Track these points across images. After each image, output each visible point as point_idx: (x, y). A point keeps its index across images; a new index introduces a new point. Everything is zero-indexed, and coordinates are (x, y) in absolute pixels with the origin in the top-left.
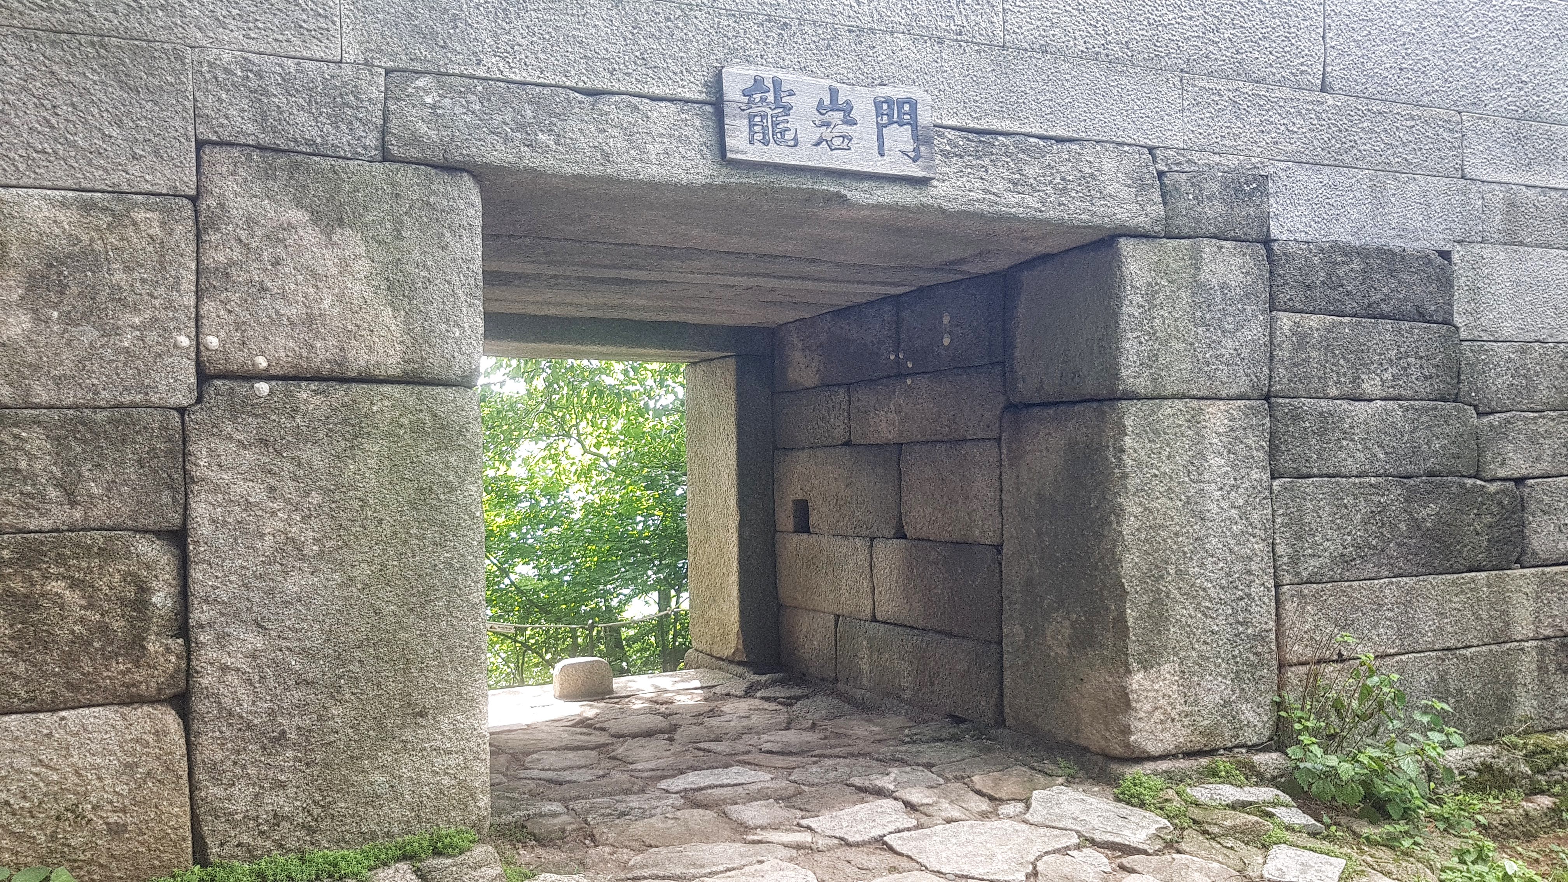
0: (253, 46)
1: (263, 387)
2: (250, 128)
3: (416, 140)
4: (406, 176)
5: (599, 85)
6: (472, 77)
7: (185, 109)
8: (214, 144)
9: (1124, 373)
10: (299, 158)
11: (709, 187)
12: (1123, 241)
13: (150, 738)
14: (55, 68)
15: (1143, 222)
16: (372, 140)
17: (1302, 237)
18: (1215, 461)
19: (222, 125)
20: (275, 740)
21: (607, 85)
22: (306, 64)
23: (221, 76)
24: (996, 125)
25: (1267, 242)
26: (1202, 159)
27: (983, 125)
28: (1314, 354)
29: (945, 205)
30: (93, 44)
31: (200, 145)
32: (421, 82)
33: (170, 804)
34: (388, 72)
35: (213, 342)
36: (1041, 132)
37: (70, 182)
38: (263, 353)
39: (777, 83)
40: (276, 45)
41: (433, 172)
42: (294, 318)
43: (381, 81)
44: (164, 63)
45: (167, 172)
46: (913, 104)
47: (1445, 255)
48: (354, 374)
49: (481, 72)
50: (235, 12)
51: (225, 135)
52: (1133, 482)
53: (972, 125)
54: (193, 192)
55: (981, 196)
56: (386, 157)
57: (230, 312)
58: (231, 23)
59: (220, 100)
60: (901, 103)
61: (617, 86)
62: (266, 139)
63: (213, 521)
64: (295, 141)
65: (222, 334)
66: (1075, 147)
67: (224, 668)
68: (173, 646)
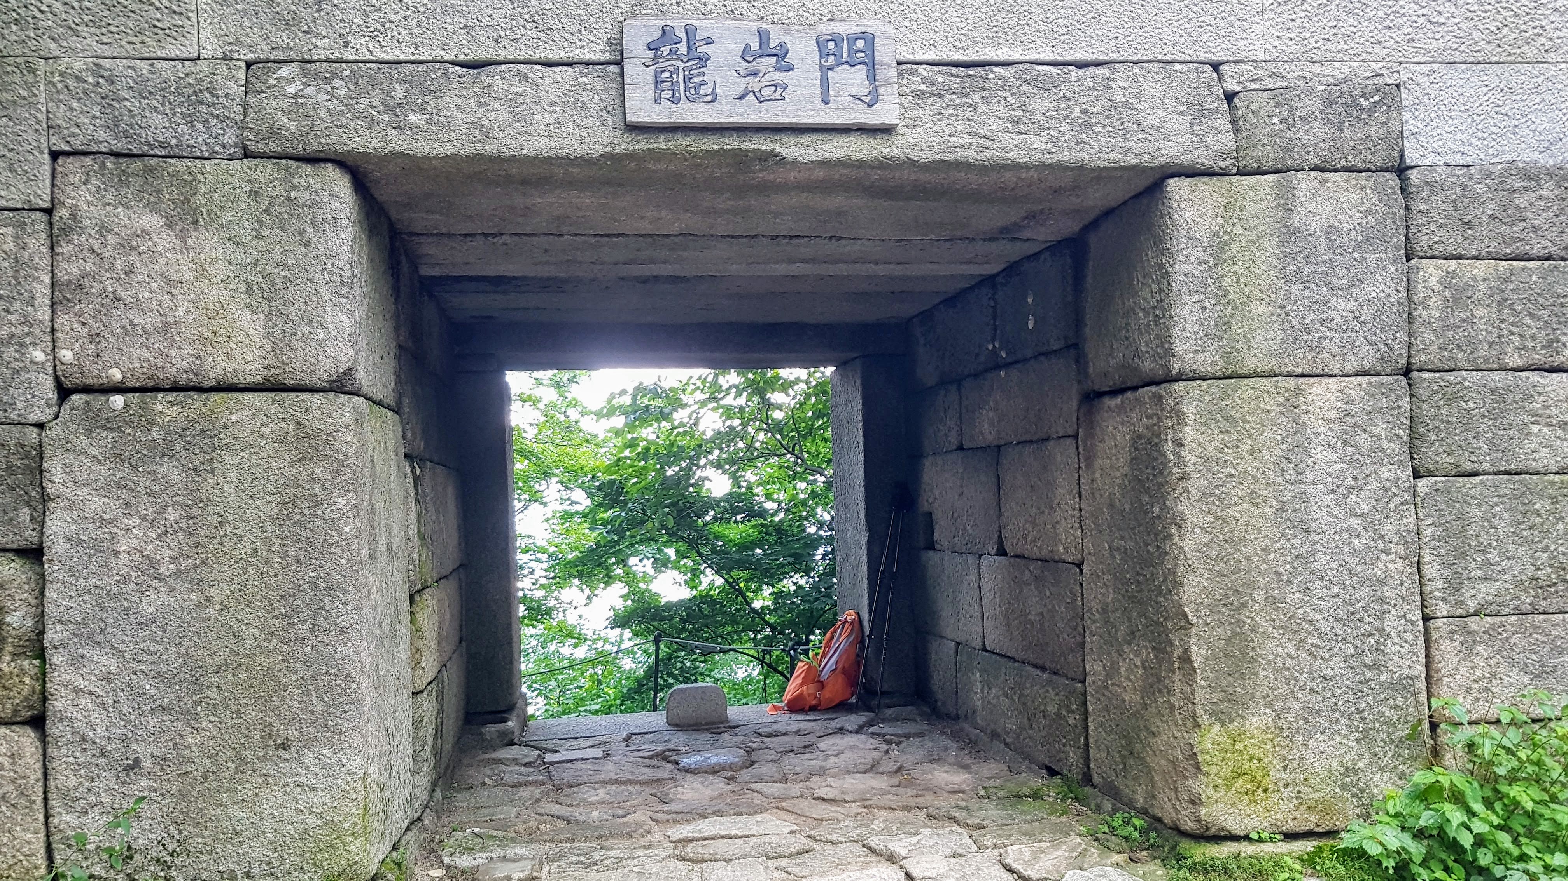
0: (107, 51)
1: (118, 401)
2: (102, 135)
3: (274, 133)
4: (265, 171)
5: (482, 55)
6: (339, 61)
7: (39, 122)
8: (67, 154)
9: (1179, 347)
10: (153, 162)
11: (609, 156)
12: (1173, 182)
15: (1201, 157)
16: (230, 137)
17: (1459, 159)
18: (1321, 456)
19: (73, 135)
20: (128, 769)
21: (491, 55)
22: (159, 65)
23: (72, 84)
25: (1401, 170)
26: (1295, 72)
27: (972, 56)
28: (1481, 312)
29: (915, 155)
31: (55, 155)
32: (285, 71)
33: (24, 830)
34: (249, 65)
35: (66, 355)
36: (1052, 57)
38: (117, 365)
39: (690, 32)
40: (129, 47)
41: (294, 164)
42: (148, 327)
43: (241, 75)
44: (17, 78)
45: (21, 186)
46: (868, 38)
48: (212, 383)
49: (349, 55)
50: (87, 18)
51: (78, 145)
52: (1196, 484)
53: (956, 57)
54: (47, 205)
55: (967, 140)
56: (245, 153)
57: (84, 324)
58: (84, 31)
59: (71, 109)
60: (853, 39)
61: (503, 55)
62: (120, 146)
63: (69, 540)
64: (149, 144)
65: (77, 347)
66: (1100, 71)
67: (78, 691)
68: (30, 665)
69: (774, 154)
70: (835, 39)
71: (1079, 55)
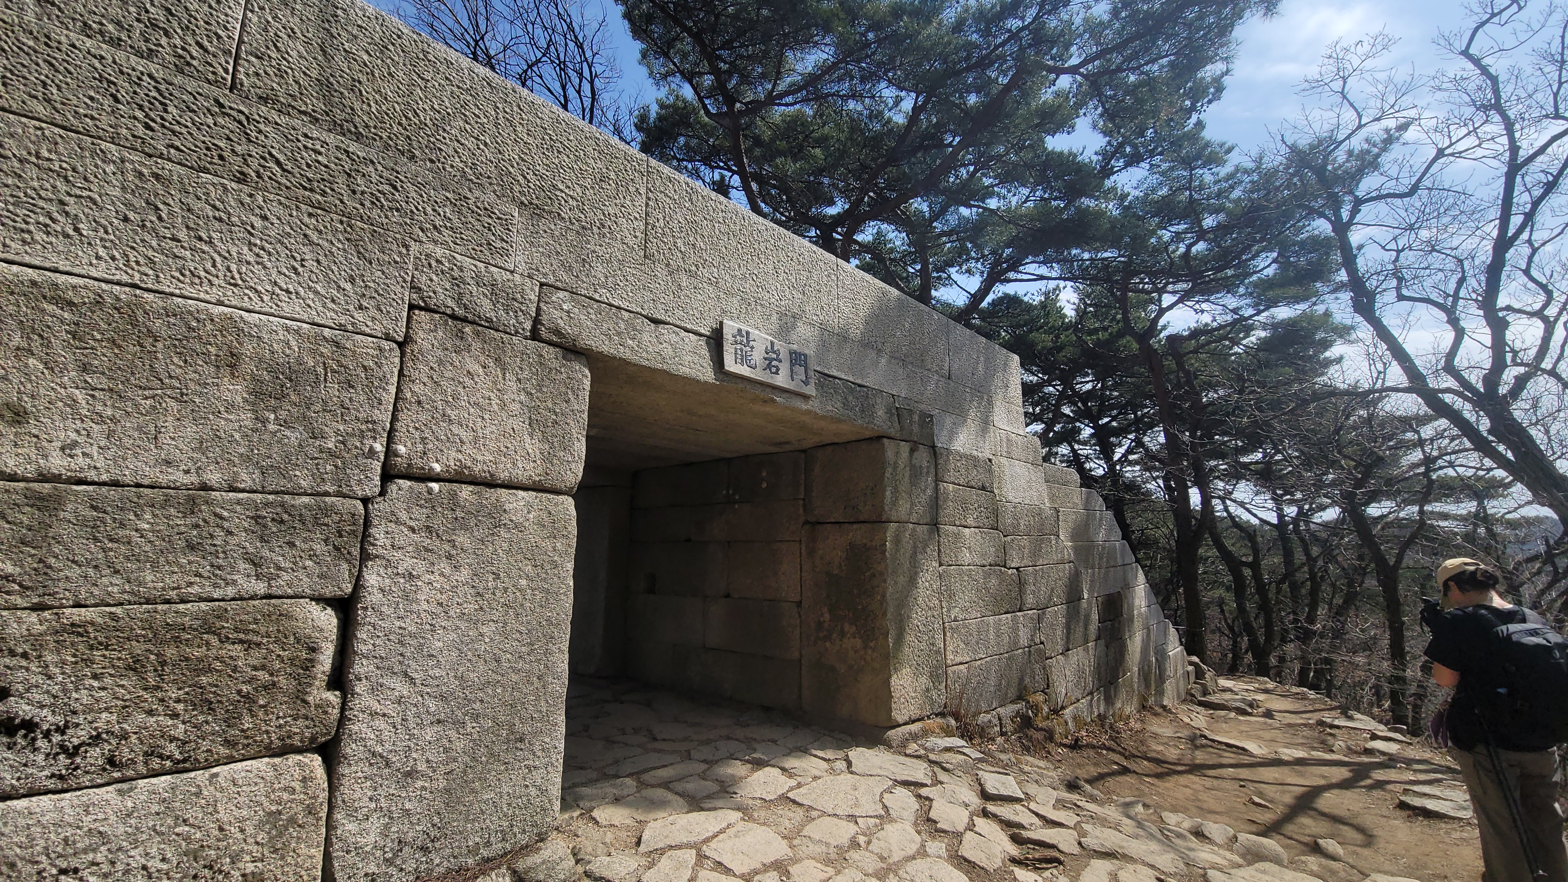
0: (458, 249)
1: (435, 486)
2: (450, 302)
3: (556, 331)
4: (548, 352)
5: (659, 317)
7: (405, 281)
9: (887, 508)
10: (479, 328)
12: (886, 441)
13: (297, 785)
15: (891, 431)
16: (528, 325)
17: (945, 447)
18: (920, 556)
19: (430, 297)
20: (408, 774)
21: (663, 318)
22: (493, 269)
23: (434, 264)
24: (835, 373)
25: (933, 447)
26: (911, 404)
27: (830, 372)
28: (951, 504)
29: (818, 411)
30: (342, 222)
31: (412, 307)
32: (561, 295)
33: (308, 846)
34: (542, 285)
35: (401, 449)
36: (852, 380)
38: (437, 461)
39: (748, 333)
40: (473, 252)
41: (565, 353)
42: (464, 438)
43: (537, 289)
44: (394, 247)
45: (385, 322)
46: (805, 356)
47: (990, 460)
48: (501, 481)
49: (597, 297)
50: (448, 225)
51: (431, 304)
52: (890, 568)
53: (827, 372)
54: (401, 340)
55: (832, 409)
56: (535, 335)
57: (417, 429)
58: (446, 232)
59: (431, 280)
60: (800, 354)
61: (668, 320)
62: (460, 312)
63: (382, 590)
64: (479, 317)
65: (409, 445)
66: (865, 390)
68: (333, 697)
69: (773, 399)
70: (795, 352)
71: (860, 383)
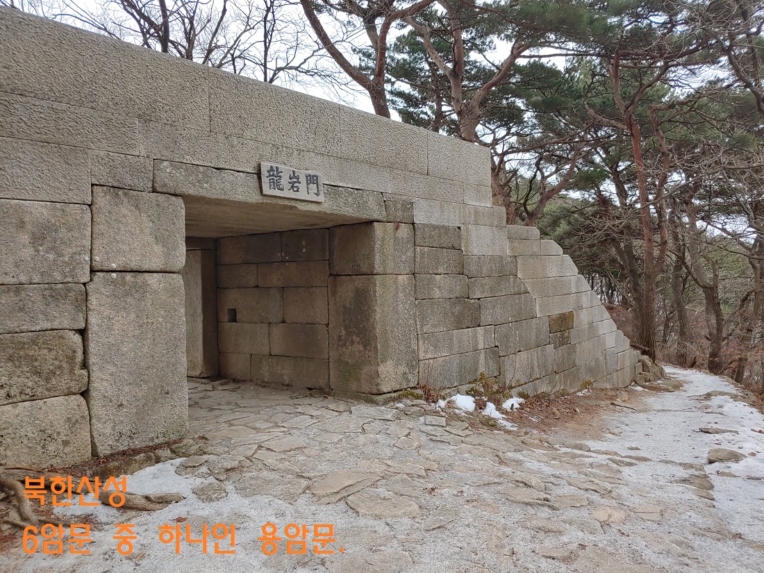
0: (111, 149)
1: (114, 275)
2: (110, 180)
3: (165, 185)
4: (161, 198)
5: (221, 167)
6: (182, 163)
7: (88, 173)
8: (97, 185)
9: (376, 267)
10: (126, 191)
11: (257, 203)
12: (375, 223)
13: (76, 407)
14: (43, 156)
15: (380, 218)
16: (150, 185)
17: (422, 222)
18: (401, 295)
19: (101, 179)
20: (119, 406)
21: (224, 167)
22: (128, 157)
23: (100, 160)
24: (340, 184)
25: (413, 224)
26: (397, 197)
27: (335, 184)
28: (426, 260)
29: (326, 211)
30: (56, 147)
31: (92, 185)
32: (165, 164)
33: (84, 432)
34: (154, 160)
35: (97, 258)
36: (352, 187)
37: (48, 199)
38: (114, 262)
39: (277, 168)
40: (118, 149)
41: (170, 196)
42: (125, 250)
43: (152, 163)
44: (81, 155)
45: (81, 195)
46: (317, 177)
47: (459, 228)
48: (144, 270)
49: (184, 161)
50: (104, 136)
51: (102, 182)
52: (379, 302)
53: (332, 184)
54: (90, 203)
55: (336, 208)
56: (154, 191)
57: (103, 248)
58: (104, 141)
59: (100, 169)
60: (314, 176)
61: (227, 167)
62: (116, 184)
63: (98, 325)
64: (125, 185)
65: (101, 256)
66: (361, 192)
67: (102, 379)
68: (84, 372)
69: (295, 207)
70: (310, 176)
71: (357, 187)
